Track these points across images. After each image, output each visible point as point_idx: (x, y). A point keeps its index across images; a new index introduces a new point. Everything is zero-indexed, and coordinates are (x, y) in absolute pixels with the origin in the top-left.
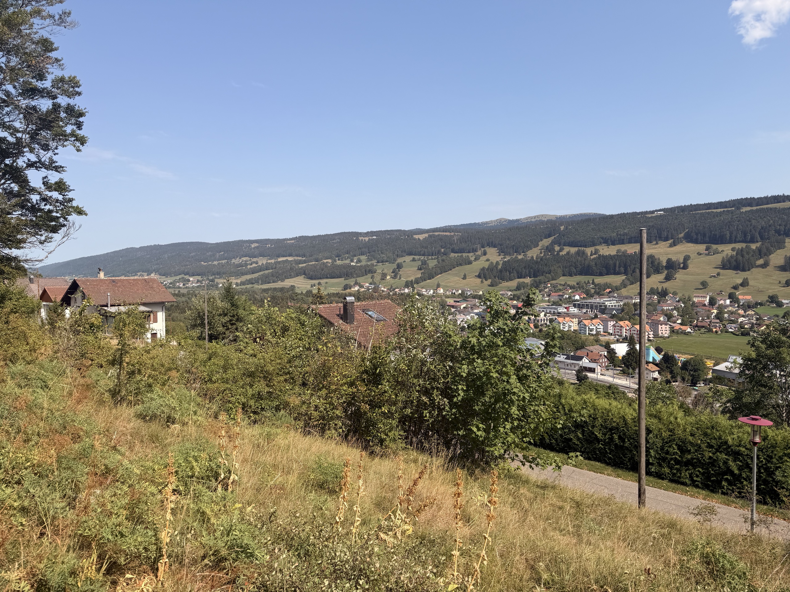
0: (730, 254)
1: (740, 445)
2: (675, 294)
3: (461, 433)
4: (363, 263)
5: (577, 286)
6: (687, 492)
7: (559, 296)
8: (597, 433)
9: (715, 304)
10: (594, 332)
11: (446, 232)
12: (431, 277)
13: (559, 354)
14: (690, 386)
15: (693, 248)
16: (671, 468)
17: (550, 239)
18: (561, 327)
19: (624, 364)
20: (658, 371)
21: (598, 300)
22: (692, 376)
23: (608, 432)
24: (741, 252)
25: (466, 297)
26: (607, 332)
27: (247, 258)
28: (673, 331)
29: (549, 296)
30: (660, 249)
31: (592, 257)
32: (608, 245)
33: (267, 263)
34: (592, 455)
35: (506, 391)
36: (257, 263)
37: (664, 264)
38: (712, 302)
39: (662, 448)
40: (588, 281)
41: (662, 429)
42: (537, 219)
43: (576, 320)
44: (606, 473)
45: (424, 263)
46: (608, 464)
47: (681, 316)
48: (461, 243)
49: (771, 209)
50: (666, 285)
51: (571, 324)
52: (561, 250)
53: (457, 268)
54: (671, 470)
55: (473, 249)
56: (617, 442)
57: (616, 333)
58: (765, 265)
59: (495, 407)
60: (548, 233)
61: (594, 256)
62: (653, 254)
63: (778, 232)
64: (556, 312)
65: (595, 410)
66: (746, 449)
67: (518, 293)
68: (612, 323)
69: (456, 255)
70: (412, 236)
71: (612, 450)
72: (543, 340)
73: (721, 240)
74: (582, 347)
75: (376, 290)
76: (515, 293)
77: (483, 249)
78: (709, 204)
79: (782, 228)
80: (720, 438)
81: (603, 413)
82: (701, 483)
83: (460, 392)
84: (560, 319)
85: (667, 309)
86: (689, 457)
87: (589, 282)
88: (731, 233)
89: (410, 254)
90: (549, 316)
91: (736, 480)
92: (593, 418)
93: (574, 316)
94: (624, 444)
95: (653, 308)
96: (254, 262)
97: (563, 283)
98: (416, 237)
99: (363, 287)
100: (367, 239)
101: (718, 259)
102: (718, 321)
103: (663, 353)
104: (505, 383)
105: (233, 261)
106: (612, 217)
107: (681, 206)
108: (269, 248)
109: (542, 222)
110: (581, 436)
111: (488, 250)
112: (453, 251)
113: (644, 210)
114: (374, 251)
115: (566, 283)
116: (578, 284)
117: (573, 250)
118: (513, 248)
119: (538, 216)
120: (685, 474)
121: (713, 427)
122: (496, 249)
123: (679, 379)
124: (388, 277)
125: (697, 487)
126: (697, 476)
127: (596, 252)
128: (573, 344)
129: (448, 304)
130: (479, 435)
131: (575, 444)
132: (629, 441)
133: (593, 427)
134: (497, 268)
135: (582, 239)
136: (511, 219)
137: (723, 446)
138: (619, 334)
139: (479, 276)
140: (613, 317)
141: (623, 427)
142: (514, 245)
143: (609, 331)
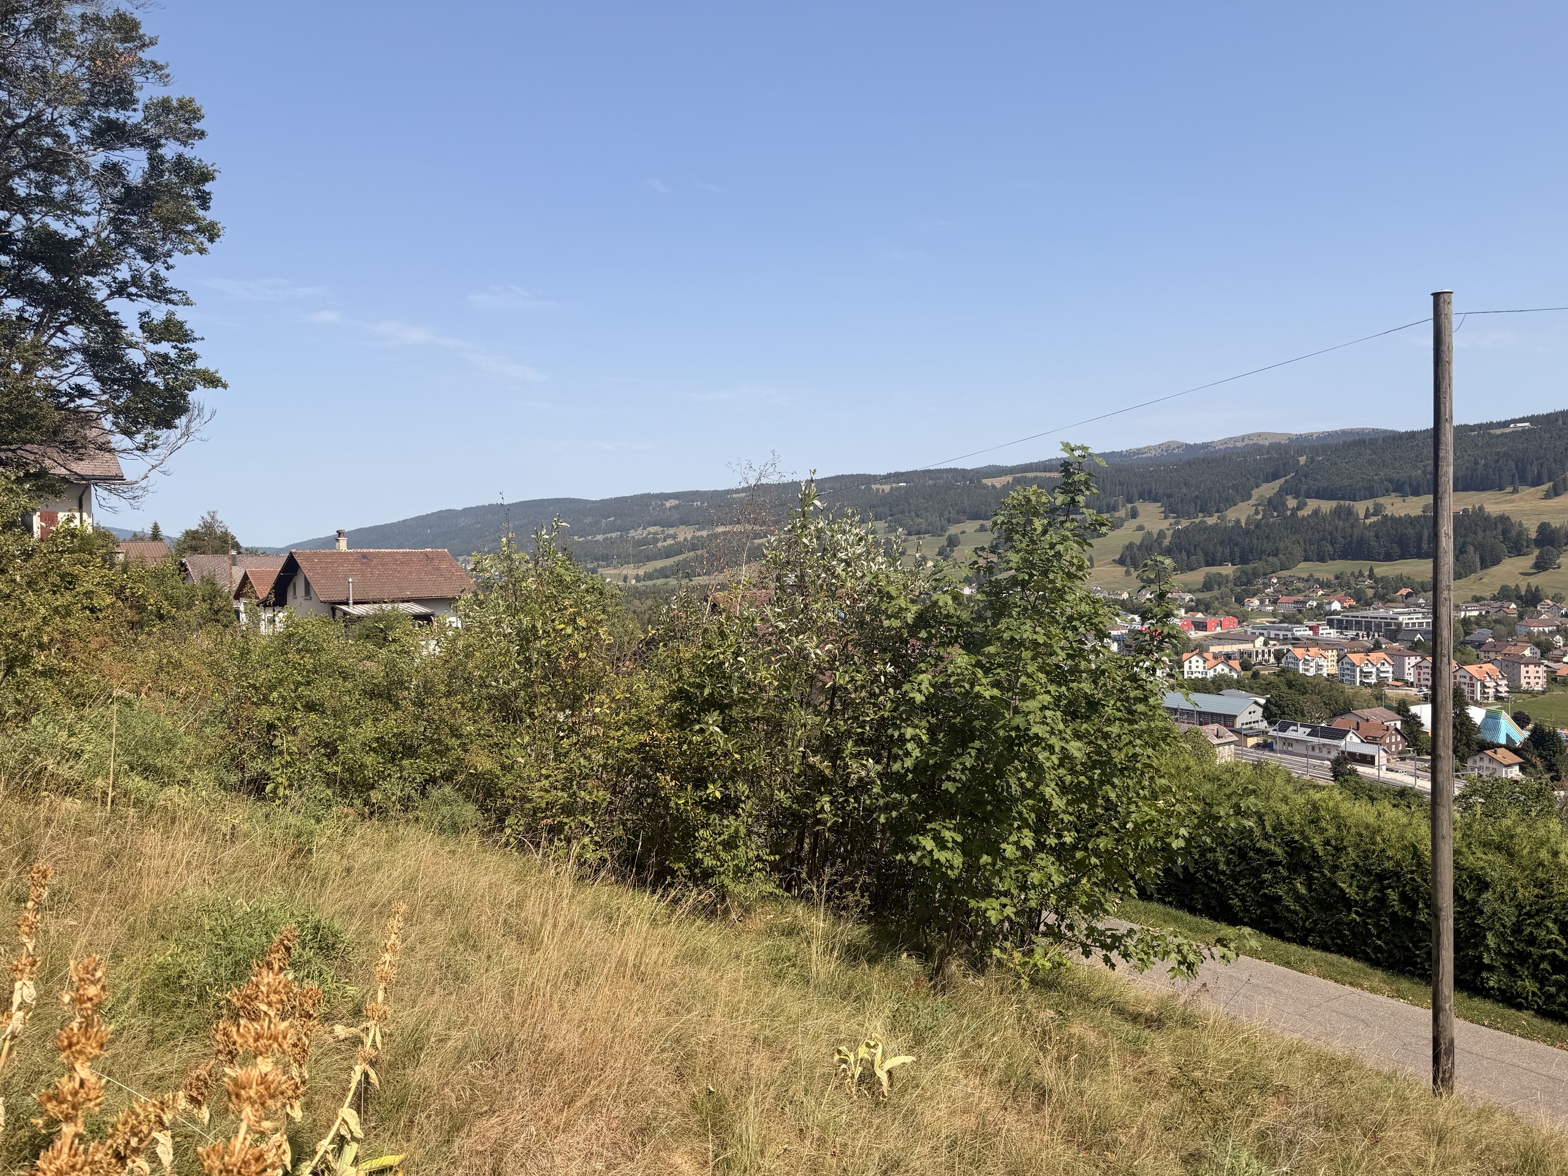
2: (1558, 599)
5: (1336, 582)
7: (1296, 602)
8: (1343, 885)
10: (1373, 680)
11: (1051, 471)
13: (1296, 725)
16: (1542, 981)
17: (1277, 484)
18: (1301, 667)
20: (1520, 764)
21: (1381, 612)
23: (1371, 883)
26: (1403, 680)
27: (657, 528)
28: (1555, 680)
29: (1274, 602)
30: (1522, 504)
31: (1368, 521)
32: (1404, 495)
33: (693, 538)
34: (1333, 939)
36: (674, 537)
37: (1533, 535)
39: (1517, 930)
40: (1360, 572)
41: (1516, 879)
42: (1247, 441)
43: (1332, 655)
44: (1366, 984)
46: (1375, 963)
50: (1538, 580)
51: (1322, 662)
52: (1300, 507)
54: (1543, 985)
55: (1108, 506)
56: (1396, 908)
57: (1423, 682)
60: (1270, 471)
61: (1373, 519)
62: (1507, 514)
64: (1290, 636)
65: (1338, 828)
67: (1206, 596)
68: (1413, 661)
70: (979, 481)
71: (1385, 929)
72: (1262, 695)
74: (1345, 709)
76: (1201, 596)
77: (1129, 506)
81: (1361, 835)
84: (1299, 652)
85: (1539, 632)
87: (1361, 574)
89: (975, 517)
90: (1274, 645)
92: (1336, 848)
93: (1328, 645)
94: (1414, 914)
95: (1506, 629)
96: (669, 536)
97: (1305, 575)
98: (988, 482)
100: (887, 488)
103: (1530, 726)
105: (632, 533)
108: (698, 508)
109: (1258, 449)
110: (1303, 890)
111: (1140, 506)
113: (1485, 420)
114: (902, 512)
115: (1311, 575)
116: (1337, 578)
117: (1328, 506)
118: (1196, 503)
119: (1249, 437)
122: (1159, 504)
124: (929, 564)
127: (1378, 510)
128: (1325, 704)
130: (945, 861)
131: (1287, 908)
133: (1335, 868)
134: (1160, 543)
135: (1346, 482)
136: (1192, 443)
139: (1121, 562)
140: (1415, 647)
141: (1412, 872)
142: (1197, 497)
143: (1407, 677)
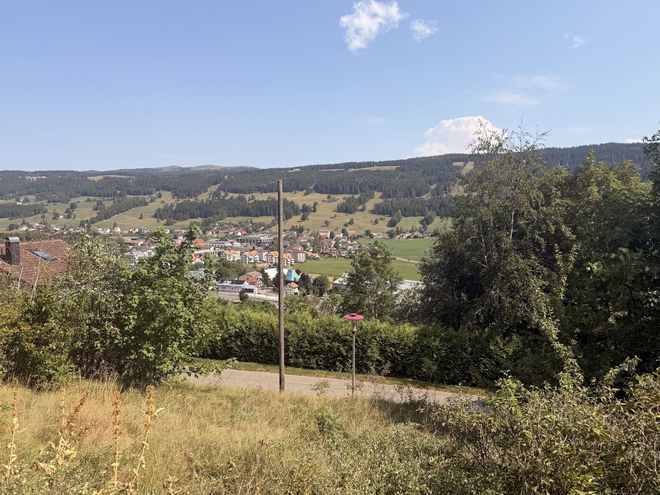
0: (342, 202)
1: (346, 335)
2: (308, 230)
3: (132, 357)
4: (32, 203)
5: (239, 225)
6: (314, 374)
7: (225, 233)
8: (251, 340)
9: (334, 237)
10: (252, 261)
11: (121, 175)
12: (107, 217)
13: (226, 280)
14: (319, 296)
15: (320, 197)
16: (304, 358)
17: (217, 186)
18: (228, 258)
19: (275, 284)
20: (298, 287)
21: (255, 236)
22: (319, 289)
23: (259, 338)
24: (349, 200)
25: (143, 235)
26: (262, 261)
28: (307, 258)
29: (217, 233)
30: (297, 197)
31: (250, 202)
32: (262, 193)
34: (248, 357)
35: (174, 316)
37: (301, 208)
38: (332, 236)
39: (298, 344)
41: (297, 330)
42: (205, 168)
43: (238, 252)
44: (258, 370)
45: (100, 203)
46: (260, 362)
47: (312, 246)
48: (136, 185)
49: (366, 171)
50: (303, 224)
51: (235, 255)
52: (226, 195)
53: (133, 209)
54: (304, 359)
55: (148, 192)
56: (267, 344)
57: (269, 261)
58: (363, 210)
59: (164, 330)
60: (214, 181)
61: (251, 201)
62: (293, 201)
63: (370, 187)
64: (223, 246)
65: (250, 322)
66: (350, 337)
68: (265, 253)
69: (132, 196)
70: (86, 178)
71: (264, 351)
73: (336, 191)
74: (243, 273)
75: (47, 229)
77: (158, 192)
78: (329, 165)
79: (373, 184)
80: (335, 332)
81: (256, 323)
82: (324, 366)
83: (131, 321)
84: (227, 252)
85: (303, 242)
86: (315, 348)
87: (248, 222)
88: (343, 187)
89: (84, 194)
90: (218, 250)
91: (345, 359)
92: (249, 329)
93: (237, 249)
94: (271, 345)
95: (293, 241)
97: (228, 222)
98: (91, 178)
99: (33, 227)
100: (35, 178)
101: (334, 205)
102: (336, 249)
103: (301, 274)
104: (173, 309)
106: (263, 170)
107: (311, 166)
109: (210, 171)
110: (239, 344)
111: (162, 192)
112: (129, 193)
113: (286, 167)
114: (44, 191)
115: (230, 222)
116: (239, 223)
117: (235, 196)
118: (186, 192)
119: (206, 166)
120: (313, 361)
121: (330, 325)
122: (171, 192)
123: (311, 292)
124: (61, 217)
125: (321, 369)
126: (321, 361)
127: (253, 198)
128: (236, 271)
129: (126, 241)
130: (150, 356)
131: (234, 351)
132: (275, 342)
133: (249, 335)
134: (171, 209)
135: (242, 187)
136: (183, 167)
137: (337, 337)
138: (271, 261)
139: (155, 216)
140: (266, 248)
141: (271, 332)
142: (186, 190)
143: (263, 259)
